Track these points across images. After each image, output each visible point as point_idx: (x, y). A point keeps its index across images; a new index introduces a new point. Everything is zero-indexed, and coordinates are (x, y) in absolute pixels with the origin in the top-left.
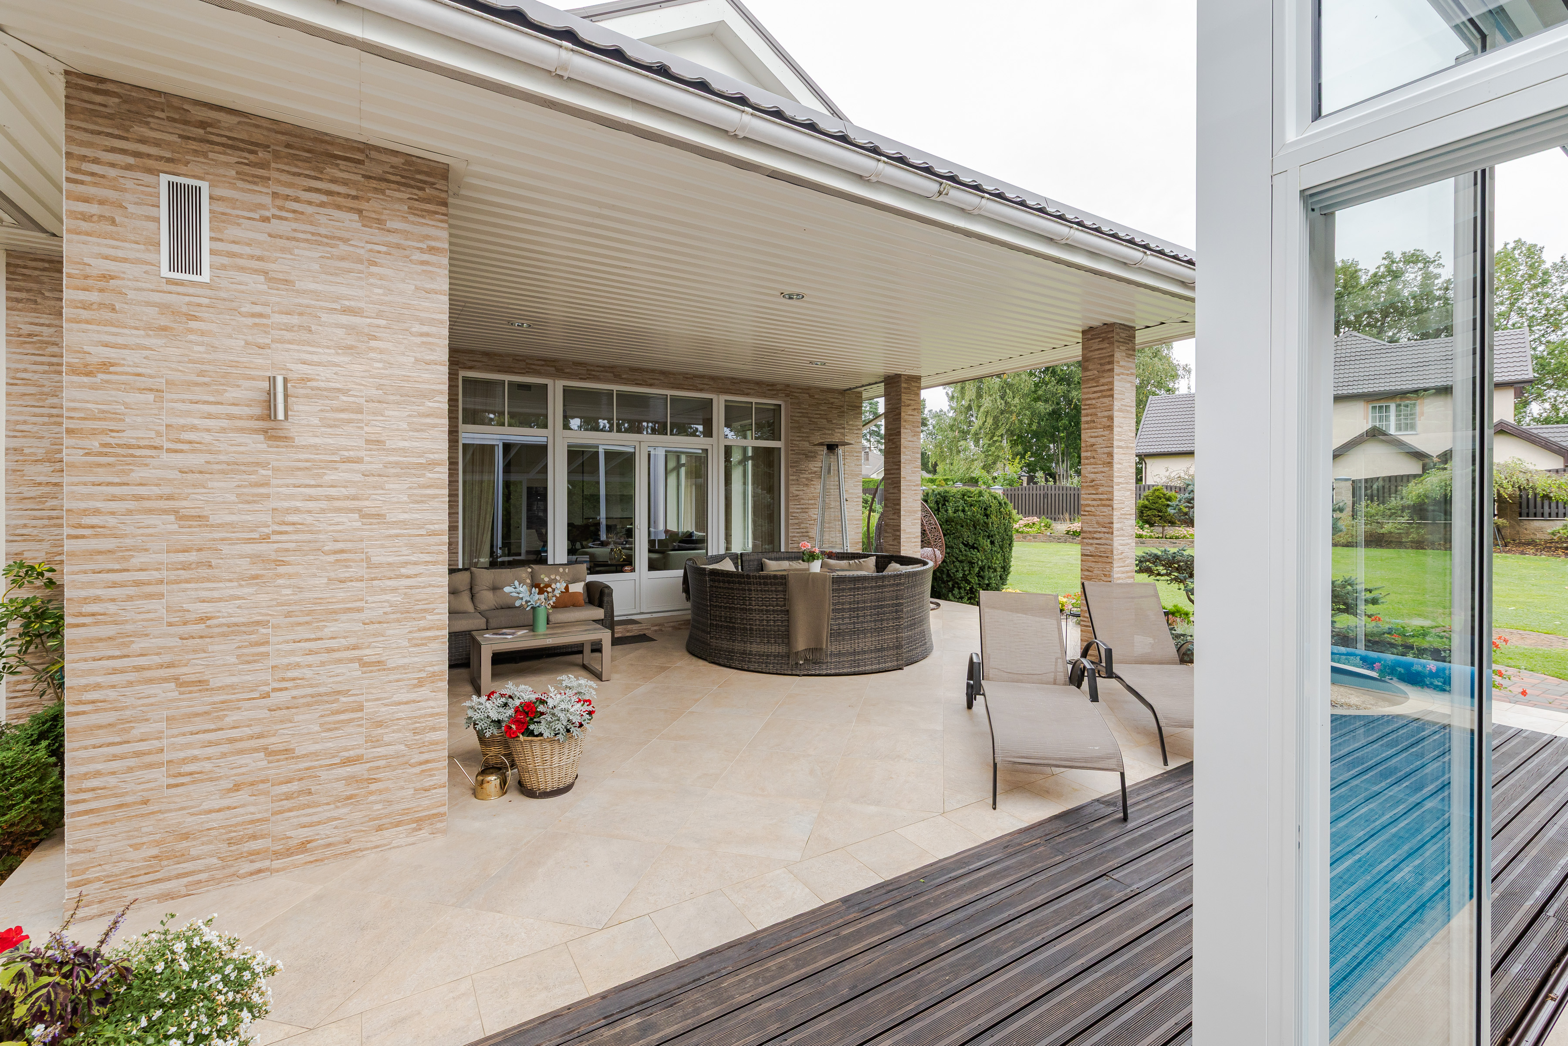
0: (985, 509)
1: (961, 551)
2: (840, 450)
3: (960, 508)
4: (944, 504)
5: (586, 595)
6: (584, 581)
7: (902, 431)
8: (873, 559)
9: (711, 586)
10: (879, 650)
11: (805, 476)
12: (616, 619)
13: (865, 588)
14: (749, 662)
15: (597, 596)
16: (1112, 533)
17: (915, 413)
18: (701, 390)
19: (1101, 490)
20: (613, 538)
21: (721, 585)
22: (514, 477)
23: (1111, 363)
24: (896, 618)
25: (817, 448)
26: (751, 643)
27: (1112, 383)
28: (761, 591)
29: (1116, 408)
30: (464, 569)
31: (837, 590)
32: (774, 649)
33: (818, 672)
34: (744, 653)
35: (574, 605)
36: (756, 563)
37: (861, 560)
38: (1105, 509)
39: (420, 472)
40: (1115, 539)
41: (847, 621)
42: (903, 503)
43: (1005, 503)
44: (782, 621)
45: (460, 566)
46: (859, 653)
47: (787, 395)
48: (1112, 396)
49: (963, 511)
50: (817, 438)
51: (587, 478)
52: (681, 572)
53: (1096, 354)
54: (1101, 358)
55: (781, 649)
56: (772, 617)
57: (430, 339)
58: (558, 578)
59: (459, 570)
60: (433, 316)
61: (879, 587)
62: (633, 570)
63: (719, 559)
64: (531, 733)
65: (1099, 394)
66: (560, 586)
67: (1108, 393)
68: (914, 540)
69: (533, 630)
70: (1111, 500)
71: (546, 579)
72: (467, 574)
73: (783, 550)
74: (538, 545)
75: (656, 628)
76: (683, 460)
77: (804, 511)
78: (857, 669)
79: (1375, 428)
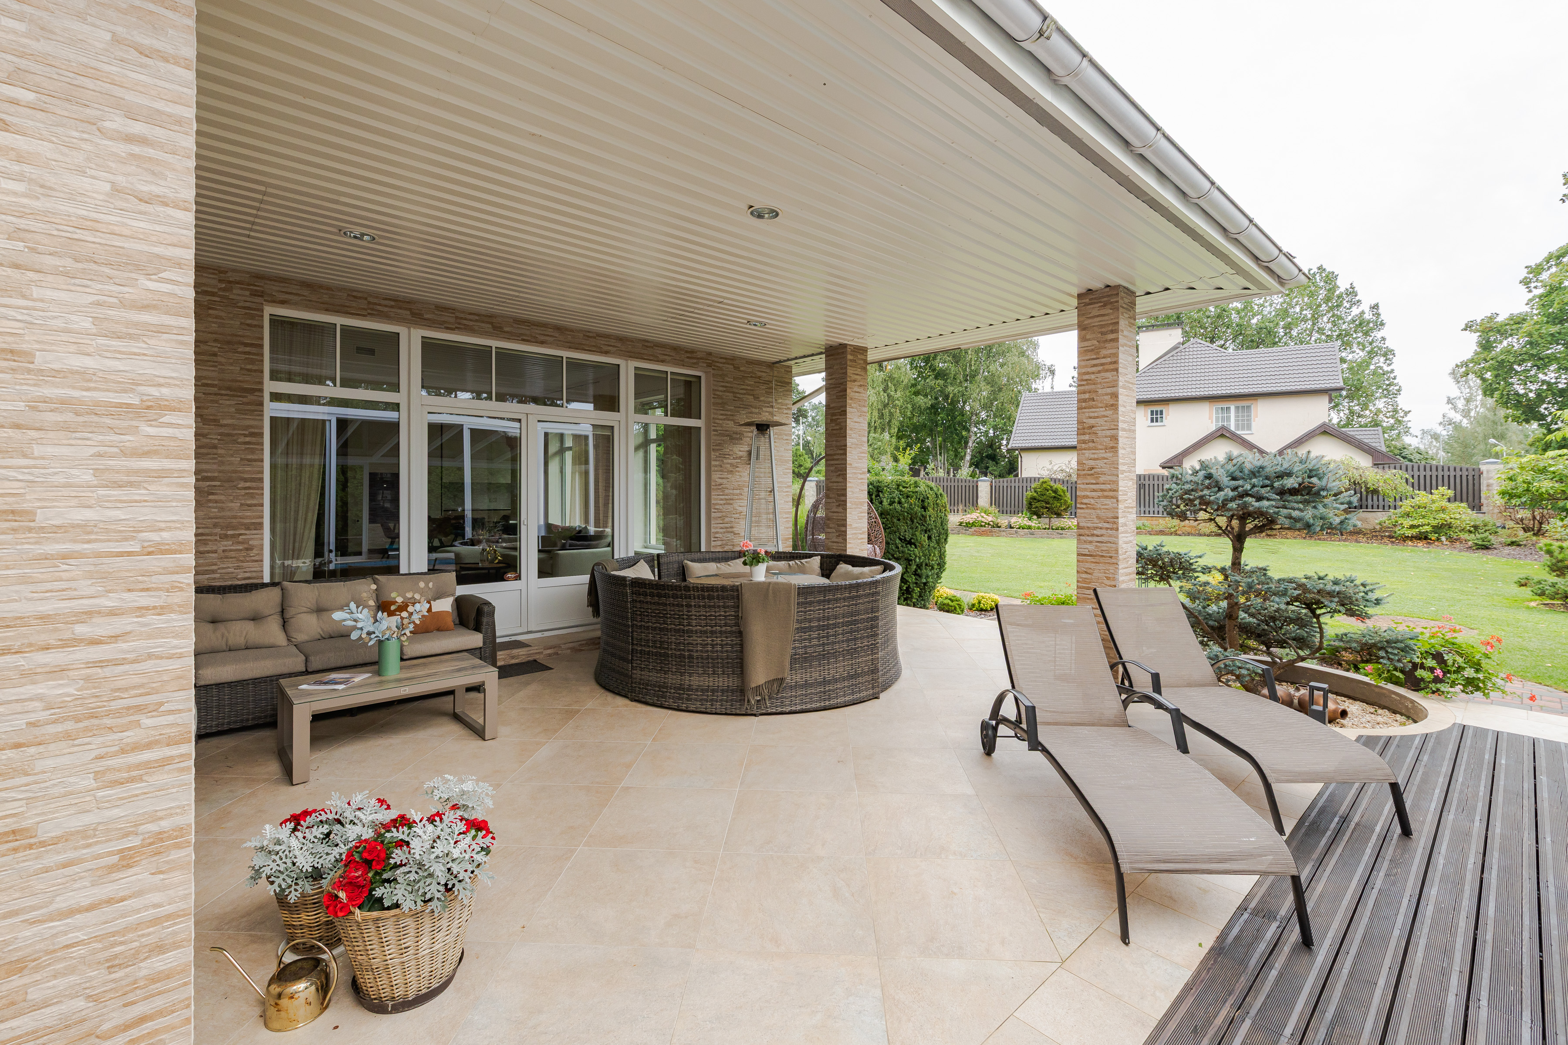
0: (923, 501)
1: (898, 548)
2: (773, 431)
3: (897, 500)
4: (878, 495)
5: (455, 613)
6: (453, 595)
7: (848, 410)
8: (818, 559)
9: (633, 601)
10: (852, 677)
11: (730, 461)
12: (498, 640)
13: (837, 600)
14: (687, 700)
15: (473, 615)
16: (1117, 529)
17: (861, 390)
18: (606, 353)
19: (1103, 479)
20: (483, 535)
21: (649, 599)
22: (351, 461)
23: (1116, 331)
24: (872, 636)
25: (743, 429)
26: (690, 675)
27: (1116, 355)
28: (704, 606)
29: (1121, 384)
30: (273, 584)
31: (803, 603)
32: (722, 682)
33: (779, 710)
34: (681, 688)
35: (439, 629)
36: (676, 566)
37: (803, 561)
38: (1107, 501)
39: (125, 424)
40: (1120, 536)
41: (815, 642)
42: (849, 494)
43: (941, 495)
44: (732, 646)
45: (267, 579)
46: (829, 682)
47: (709, 365)
48: (1117, 370)
49: (900, 503)
50: (743, 418)
51: (447, 463)
52: (586, 578)
53: (1096, 322)
54: (1102, 326)
55: (730, 682)
56: (718, 641)
57: (150, 152)
58: (417, 596)
59: (264, 585)
60: (160, 105)
61: (853, 598)
62: (518, 578)
63: (631, 562)
64: (378, 904)
65: (1100, 368)
66: (421, 608)
67: (1112, 367)
68: (860, 536)
69: (379, 673)
70: (1116, 491)
71: (399, 600)
72: (275, 593)
73: (703, 549)
74: (385, 542)
75: (549, 651)
76: (569, 443)
77: (729, 502)
78: (827, 703)
79: (1223, 428)
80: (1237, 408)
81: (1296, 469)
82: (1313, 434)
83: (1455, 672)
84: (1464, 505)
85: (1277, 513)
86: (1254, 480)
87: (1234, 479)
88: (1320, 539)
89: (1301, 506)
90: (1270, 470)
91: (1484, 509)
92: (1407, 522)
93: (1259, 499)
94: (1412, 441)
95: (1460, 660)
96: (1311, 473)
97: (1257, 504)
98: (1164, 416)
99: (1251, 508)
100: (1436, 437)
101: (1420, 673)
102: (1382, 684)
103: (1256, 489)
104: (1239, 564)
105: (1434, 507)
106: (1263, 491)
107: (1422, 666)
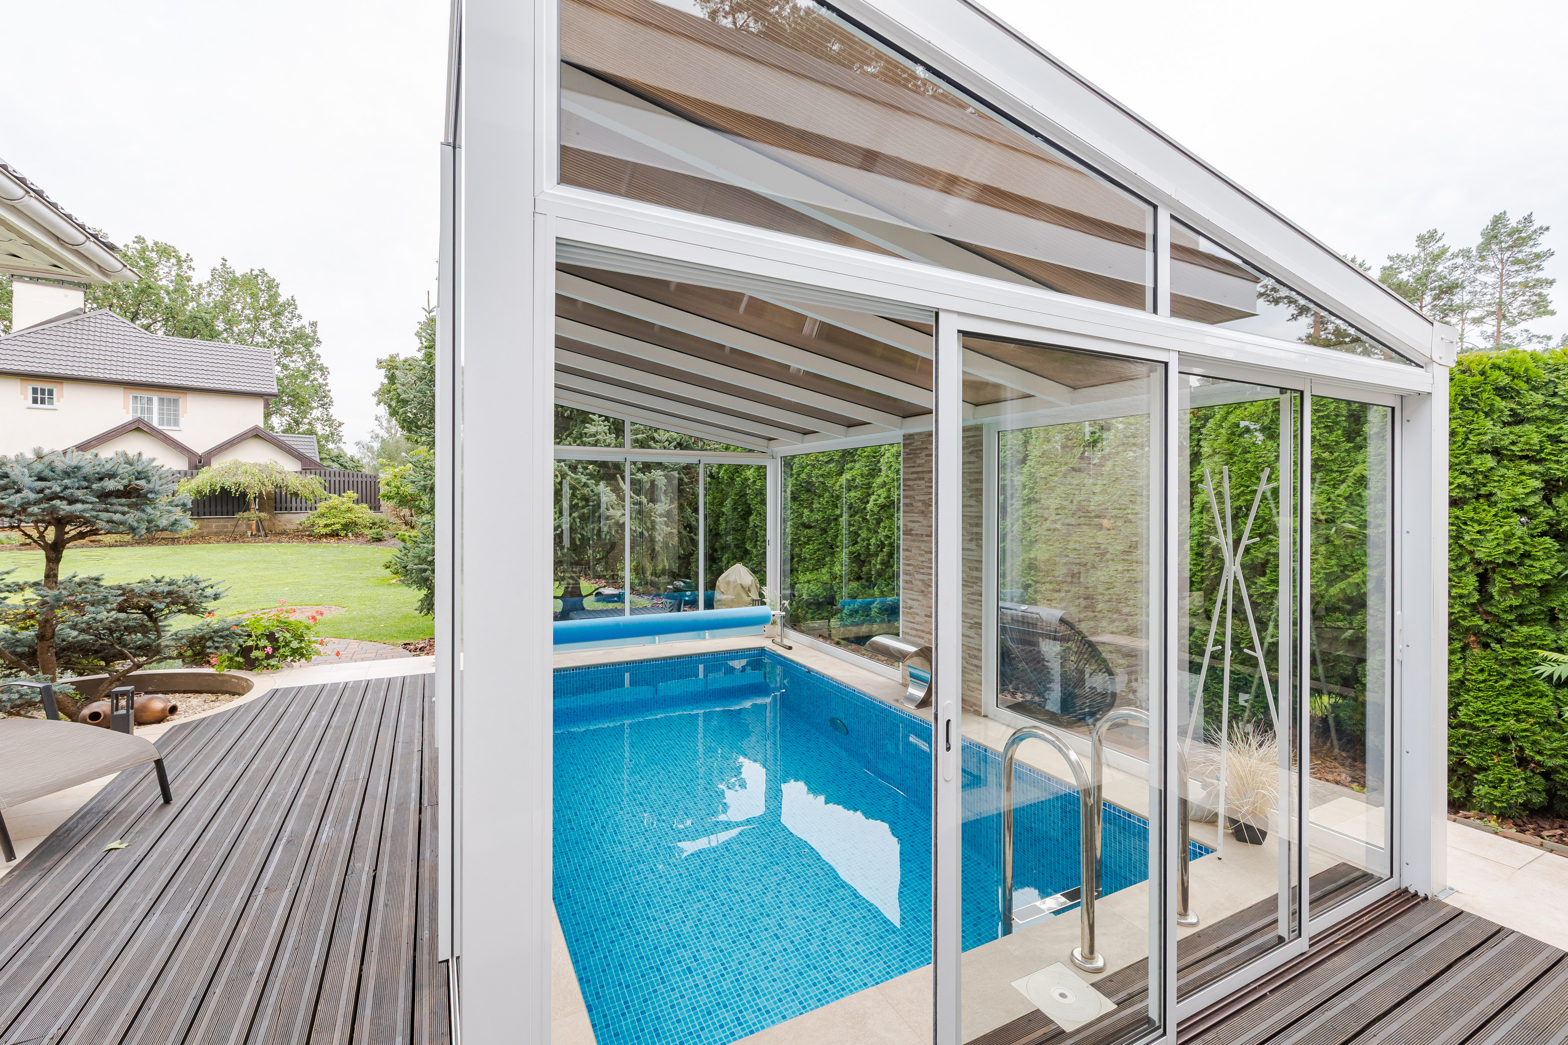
79: (139, 420)
80: (161, 400)
81: (120, 471)
82: (245, 436)
83: (283, 646)
84: (365, 505)
85: (97, 517)
86: (67, 482)
87: (41, 479)
88: (243, 542)
89: (126, 509)
90: (87, 470)
91: (382, 509)
92: (324, 521)
93: (72, 501)
94: (350, 450)
95: (288, 635)
96: (139, 475)
97: (68, 508)
98: (55, 397)
99: (62, 513)
100: (370, 449)
101: (255, 654)
102: (226, 672)
103: (69, 491)
104: (56, 576)
105: (343, 508)
106: (79, 494)
107: (257, 648)
